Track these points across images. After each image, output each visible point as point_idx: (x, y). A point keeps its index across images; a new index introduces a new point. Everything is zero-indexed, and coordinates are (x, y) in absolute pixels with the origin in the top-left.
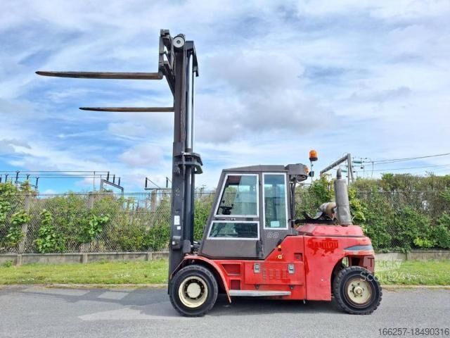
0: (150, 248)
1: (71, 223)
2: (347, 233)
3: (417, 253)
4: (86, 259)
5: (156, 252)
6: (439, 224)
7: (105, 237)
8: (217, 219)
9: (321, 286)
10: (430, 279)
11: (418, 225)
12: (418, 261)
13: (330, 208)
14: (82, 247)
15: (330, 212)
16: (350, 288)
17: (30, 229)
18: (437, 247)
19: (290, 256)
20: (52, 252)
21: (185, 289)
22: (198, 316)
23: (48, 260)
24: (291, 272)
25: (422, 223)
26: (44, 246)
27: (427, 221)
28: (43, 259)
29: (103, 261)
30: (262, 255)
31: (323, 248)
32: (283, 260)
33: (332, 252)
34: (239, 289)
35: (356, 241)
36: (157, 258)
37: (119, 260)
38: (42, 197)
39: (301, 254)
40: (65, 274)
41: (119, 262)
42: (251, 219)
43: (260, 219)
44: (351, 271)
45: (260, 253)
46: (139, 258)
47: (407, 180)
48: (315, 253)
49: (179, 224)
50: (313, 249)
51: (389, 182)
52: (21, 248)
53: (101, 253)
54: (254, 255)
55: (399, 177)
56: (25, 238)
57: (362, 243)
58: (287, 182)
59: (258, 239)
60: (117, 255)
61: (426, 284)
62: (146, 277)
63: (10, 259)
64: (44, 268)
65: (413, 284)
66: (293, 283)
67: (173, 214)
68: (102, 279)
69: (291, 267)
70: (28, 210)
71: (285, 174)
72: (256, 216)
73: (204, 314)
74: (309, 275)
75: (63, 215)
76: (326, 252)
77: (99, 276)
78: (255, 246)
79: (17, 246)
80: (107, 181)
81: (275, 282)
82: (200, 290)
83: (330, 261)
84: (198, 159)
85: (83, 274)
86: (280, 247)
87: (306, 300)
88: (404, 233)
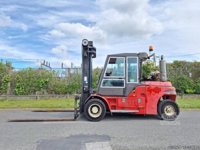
0: (68, 93)
1: (31, 82)
2: (165, 85)
3: (187, 96)
4: (39, 98)
5: (71, 95)
6: (197, 83)
7: (47, 88)
8: (105, 78)
9: (152, 108)
10: (195, 106)
11: (188, 83)
12: (187, 99)
13: (156, 74)
14: (37, 92)
15: (155, 76)
16: (165, 109)
17: (11, 84)
18: (195, 93)
19: (139, 95)
20: (22, 95)
21: (91, 109)
22: (97, 121)
23: (21, 98)
24: (139, 102)
25: (190, 83)
26: (19, 92)
27: (192, 82)
28: (18, 98)
29: (47, 99)
30: (126, 95)
31: (154, 92)
32: (136, 97)
33: (158, 93)
34: (115, 109)
35: (169, 88)
36: (72, 98)
37: (54, 98)
38: (17, 70)
39: (144, 94)
40: (31, 104)
41: (54, 99)
42: (121, 78)
43: (125, 78)
44: (166, 102)
45: (125, 93)
46: (63, 98)
47: (184, 63)
48: (150, 94)
49: (86, 80)
50: (149, 92)
51: (176, 64)
52: (8, 93)
53: (46, 95)
54: (122, 94)
55: (181, 62)
56: (10, 88)
57: (172, 89)
58: (138, 61)
59: (124, 87)
60: (53, 96)
61: (193, 108)
62: (68, 105)
63: (3, 98)
64: (20, 102)
65: (188, 108)
66: (140, 107)
67: (84, 76)
68: (48, 106)
69: (139, 100)
70: (10, 76)
71: (137, 57)
72: (123, 77)
73: (100, 120)
74: (147, 104)
75: (27, 78)
76: (155, 93)
77: (47, 105)
78: (122, 91)
79: (6, 92)
80: (44, 64)
81: (132, 106)
82: (98, 110)
83: (157, 97)
84: (95, 49)
85: (39, 104)
86: (134, 91)
87: (145, 114)
88: (182, 87)
